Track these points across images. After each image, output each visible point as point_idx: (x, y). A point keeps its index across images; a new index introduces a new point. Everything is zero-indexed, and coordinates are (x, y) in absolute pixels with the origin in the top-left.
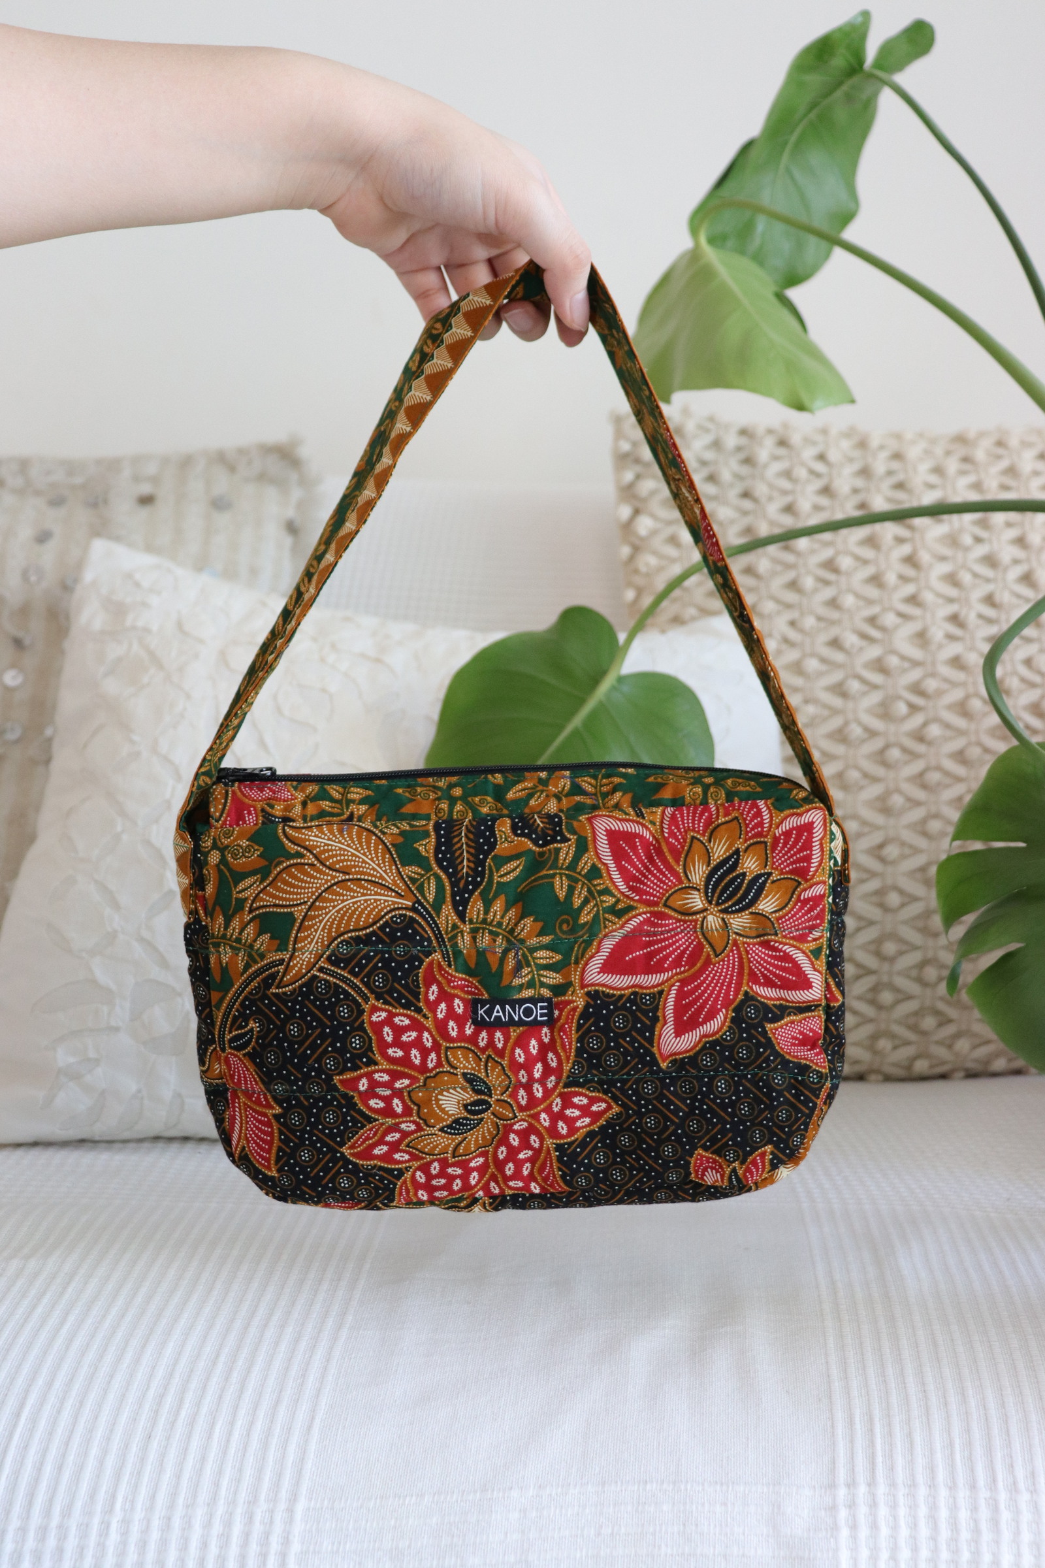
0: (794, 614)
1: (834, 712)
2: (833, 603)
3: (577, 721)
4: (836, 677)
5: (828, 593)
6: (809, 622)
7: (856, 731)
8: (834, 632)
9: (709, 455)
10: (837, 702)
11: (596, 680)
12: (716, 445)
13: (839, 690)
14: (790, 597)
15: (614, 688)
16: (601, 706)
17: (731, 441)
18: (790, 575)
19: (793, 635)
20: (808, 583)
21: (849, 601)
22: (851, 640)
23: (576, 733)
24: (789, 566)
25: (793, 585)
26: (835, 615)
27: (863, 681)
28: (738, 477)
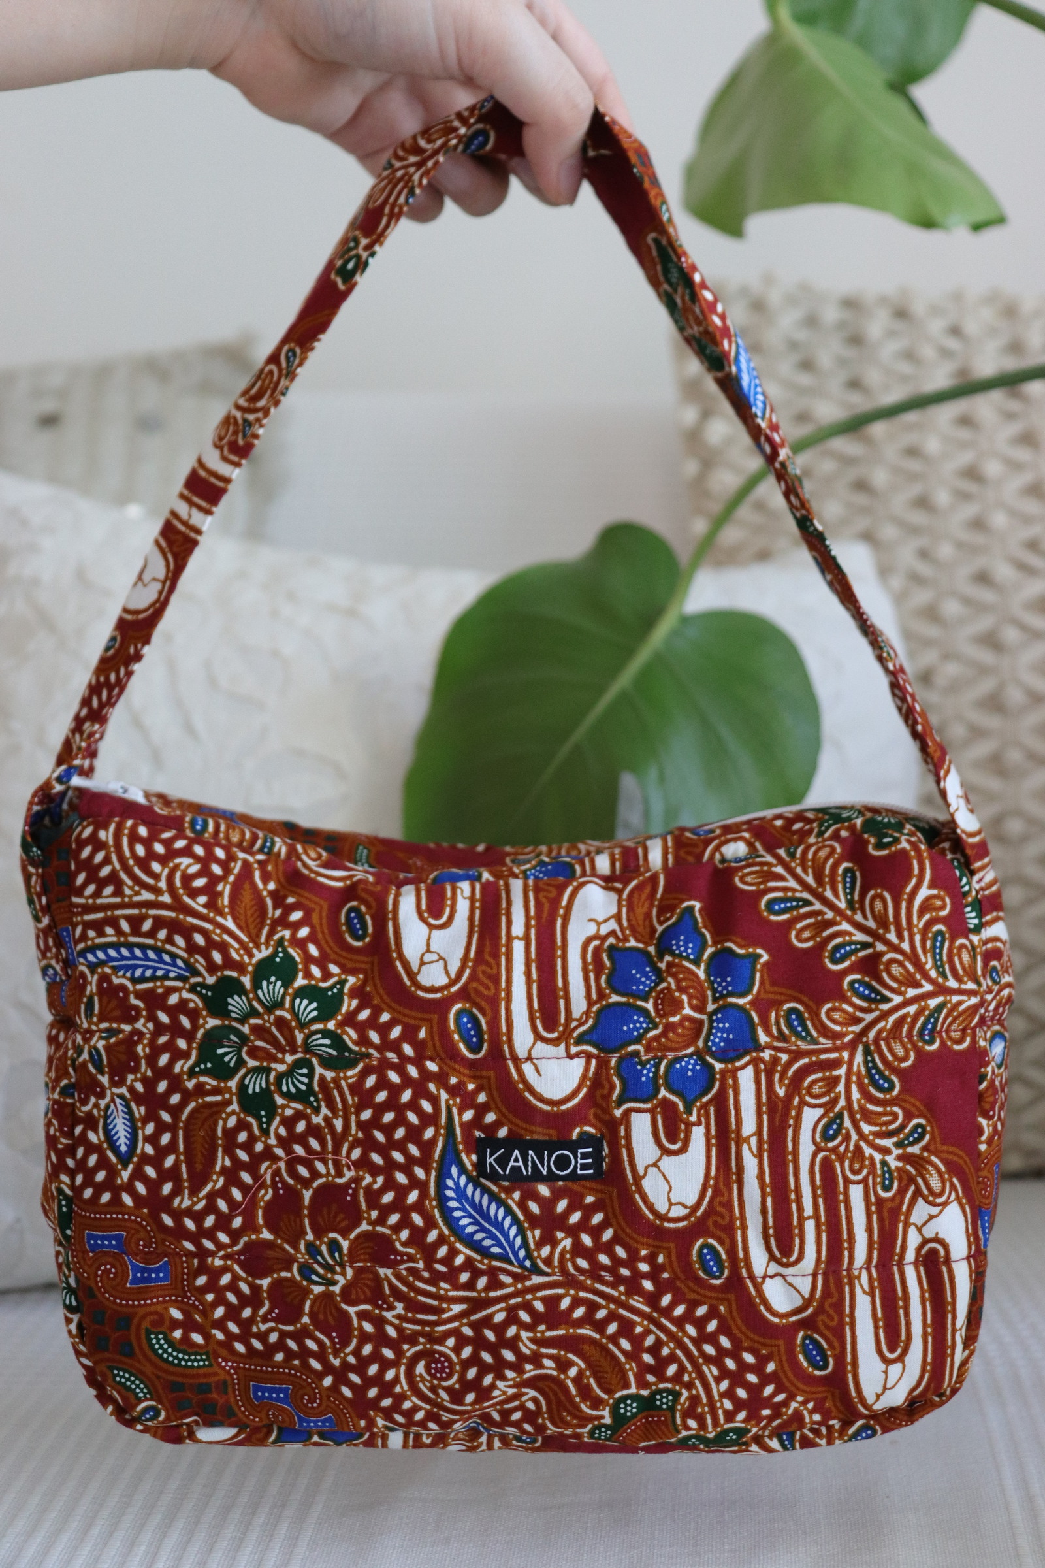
0: (923, 542)
1: (983, 671)
2: (978, 524)
3: (625, 680)
4: (985, 623)
5: (969, 511)
6: (945, 551)
7: (1015, 696)
8: (979, 563)
9: (801, 335)
10: (986, 657)
11: (649, 621)
12: (811, 321)
13: (991, 641)
14: (918, 518)
15: (675, 633)
16: (659, 661)
17: (831, 314)
18: (916, 489)
19: (924, 569)
20: (942, 498)
21: (999, 520)
22: (1004, 572)
23: (624, 698)
24: (913, 477)
25: (923, 503)
26: (979, 539)
27: (1023, 627)
28: (842, 362)
